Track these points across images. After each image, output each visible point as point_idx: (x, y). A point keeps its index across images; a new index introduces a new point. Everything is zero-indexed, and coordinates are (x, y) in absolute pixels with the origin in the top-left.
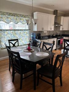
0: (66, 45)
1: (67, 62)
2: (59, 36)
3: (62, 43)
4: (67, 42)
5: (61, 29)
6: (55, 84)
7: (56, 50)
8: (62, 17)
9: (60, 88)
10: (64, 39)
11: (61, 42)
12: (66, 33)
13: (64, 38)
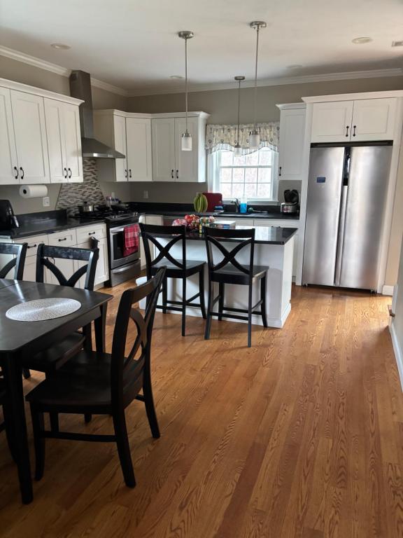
0: (156, 253)
1: (170, 332)
2: (116, 210)
3: (136, 249)
4: (159, 240)
5: (120, 177)
6: (130, 440)
7: (108, 284)
8: (116, 112)
9: (151, 448)
10: (141, 225)
11: (129, 244)
12: (146, 197)
13: (141, 219)
